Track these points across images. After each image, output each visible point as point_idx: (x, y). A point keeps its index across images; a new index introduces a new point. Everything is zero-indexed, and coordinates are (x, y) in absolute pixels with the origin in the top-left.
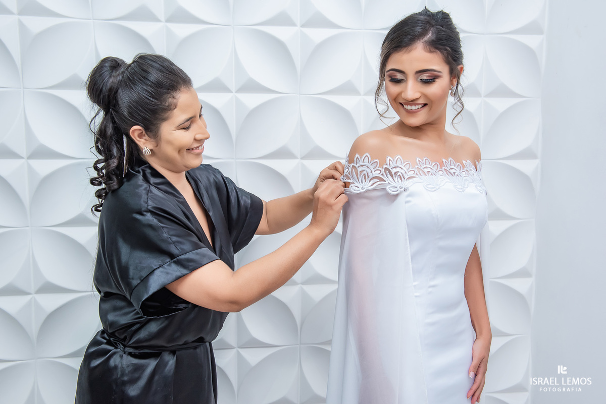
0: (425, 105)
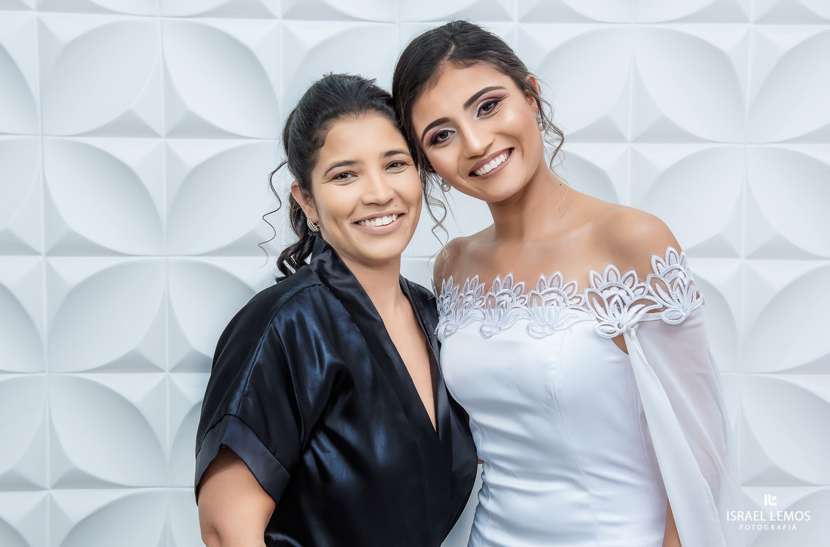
0: (510, 150)
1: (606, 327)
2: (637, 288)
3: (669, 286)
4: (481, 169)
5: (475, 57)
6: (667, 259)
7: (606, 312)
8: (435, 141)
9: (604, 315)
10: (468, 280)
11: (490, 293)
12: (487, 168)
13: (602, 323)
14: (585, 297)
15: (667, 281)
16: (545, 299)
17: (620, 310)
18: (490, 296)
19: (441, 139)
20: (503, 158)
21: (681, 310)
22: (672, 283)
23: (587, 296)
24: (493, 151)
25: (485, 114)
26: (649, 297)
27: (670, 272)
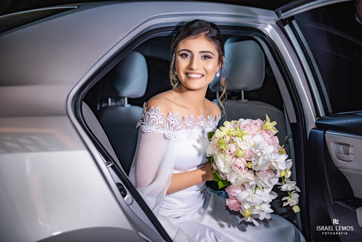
0: (203, 76)
4: (190, 75)
5: (213, 40)
8: (182, 55)
12: (192, 76)
19: (184, 56)
20: (199, 76)
24: (198, 71)
25: (204, 59)
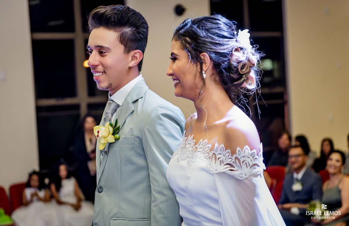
1: (211, 168)
2: (230, 158)
3: (241, 162)
6: (243, 151)
7: (215, 163)
9: (214, 164)
10: (201, 140)
11: (196, 146)
13: (210, 166)
14: (211, 154)
15: (241, 160)
16: (199, 150)
17: (220, 164)
18: (196, 147)
21: (244, 175)
22: (243, 162)
23: (212, 154)
26: (233, 164)
27: (244, 157)
